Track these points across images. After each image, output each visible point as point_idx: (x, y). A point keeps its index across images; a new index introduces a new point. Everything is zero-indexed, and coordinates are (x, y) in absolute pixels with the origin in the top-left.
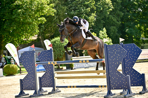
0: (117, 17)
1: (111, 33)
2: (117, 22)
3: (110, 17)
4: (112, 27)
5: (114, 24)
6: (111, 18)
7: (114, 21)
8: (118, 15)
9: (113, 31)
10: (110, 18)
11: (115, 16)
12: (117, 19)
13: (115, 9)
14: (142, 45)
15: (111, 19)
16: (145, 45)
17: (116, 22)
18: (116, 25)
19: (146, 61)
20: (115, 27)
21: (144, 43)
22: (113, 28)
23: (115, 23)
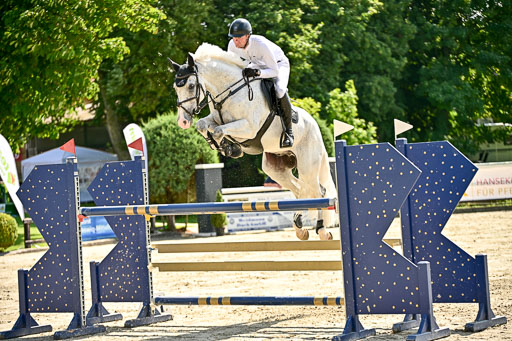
0: (395, 41)
1: (373, 101)
2: (395, 61)
3: (367, 40)
4: (378, 78)
5: (381, 68)
6: (372, 44)
7: (383, 59)
8: (398, 35)
9: (381, 93)
10: (368, 46)
11: (387, 37)
12: (393, 49)
13: (388, 9)
14: (483, 146)
15: (371, 48)
16: (492, 146)
17: (389, 59)
18: (388, 70)
19: (494, 205)
20: (385, 80)
21: (491, 141)
22: (379, 83)
23: (386, 63)
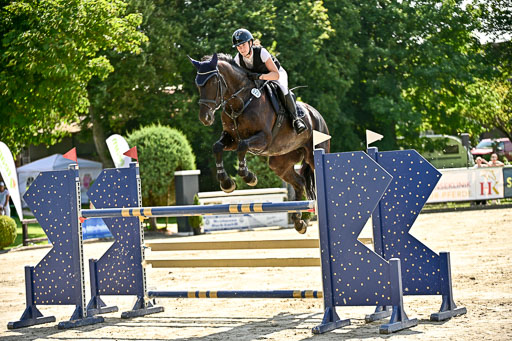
0: (344, 63)
2: (342, 81)
3: (318, 61)
5: (330, 86)
6: (323, 65)
7: (329, 77)
8: (348, 56)
10: (319, 66)
11: (336, 58)
12: (340, 69)
13: (338, 34)
15: (321, 68)
16: (433, 156)
17: (337, 79)
18: (335, 88)
19: (438, 207)
20: (331, 98)
21: (432, 151)
22: (326, 101)
23: (333, 82)
